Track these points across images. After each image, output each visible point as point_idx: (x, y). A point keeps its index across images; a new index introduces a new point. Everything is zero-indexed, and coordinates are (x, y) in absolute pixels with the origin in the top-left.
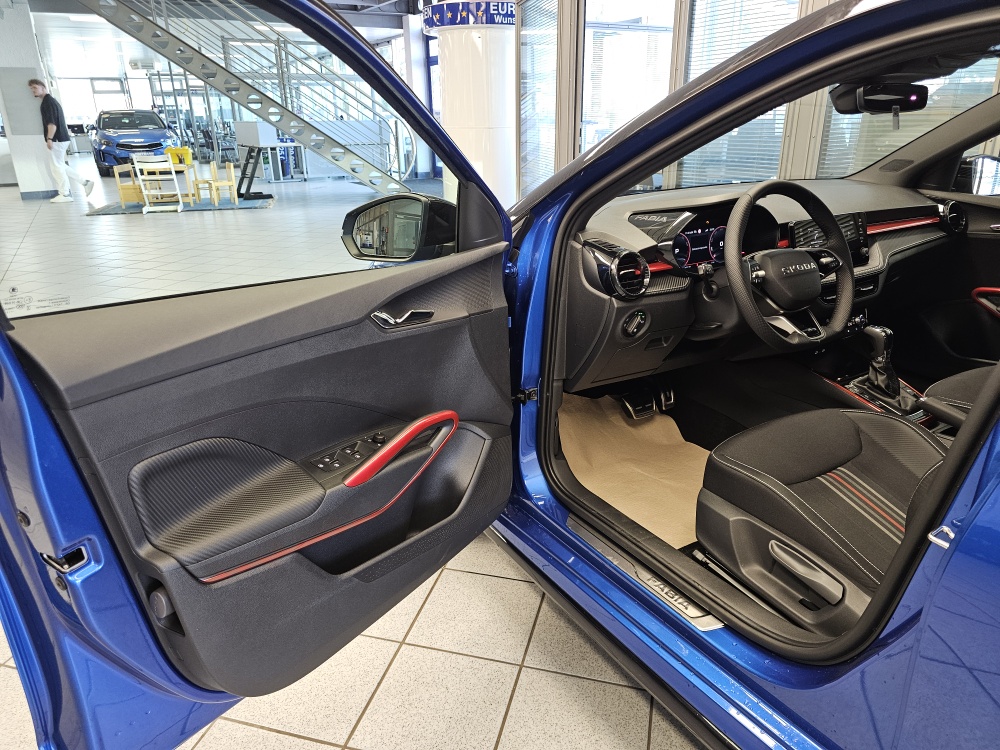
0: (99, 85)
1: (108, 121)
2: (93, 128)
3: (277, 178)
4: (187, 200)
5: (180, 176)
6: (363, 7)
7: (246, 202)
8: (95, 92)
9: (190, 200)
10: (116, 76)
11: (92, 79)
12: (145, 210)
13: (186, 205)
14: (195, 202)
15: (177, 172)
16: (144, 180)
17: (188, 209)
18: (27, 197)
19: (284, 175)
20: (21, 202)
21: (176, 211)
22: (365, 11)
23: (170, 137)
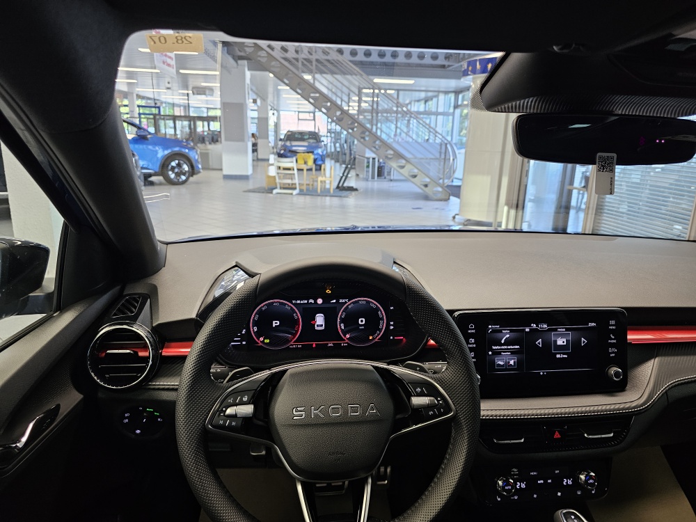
1: (291, 136)
3: (373, 178)
4: (302, 188)
5: (301, 172)
6: (449, 66)
7: (341, 192)
8: (298, 119)
9: (304, 188)
11: (299, 112)
12: (275, 191)
13: (301, 190)
14: (307, 190)
15: (298, 170)
17: (302, 193)
19: (378, 176)
21: (292, 194)
22: (450, 68)
23: (321, 147)
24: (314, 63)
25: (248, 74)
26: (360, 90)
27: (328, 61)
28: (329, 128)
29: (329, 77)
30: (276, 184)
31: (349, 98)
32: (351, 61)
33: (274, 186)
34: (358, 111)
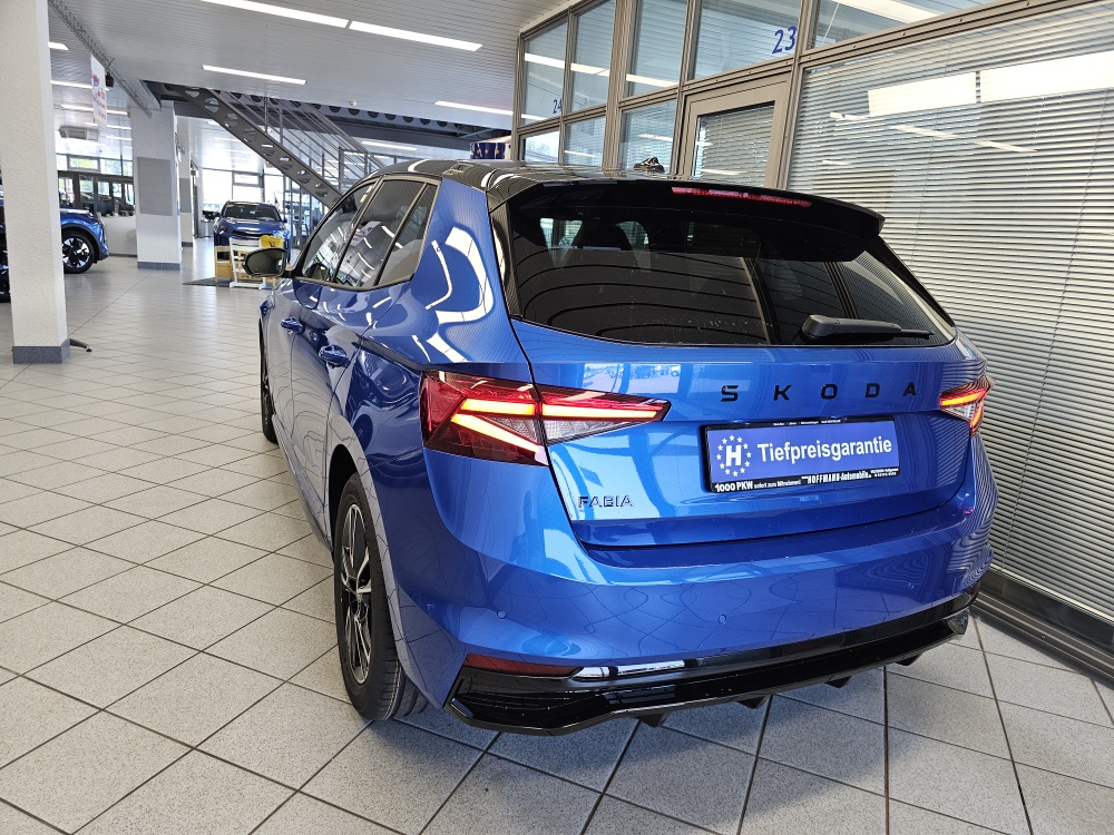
0: (238, 178)
1: (233, 209)
2: (218, 215)
8: (234, 183)
10: (256, 171)
11: (234, 172)
12: (231, 285)
16: (236, 260)
18: (144, 266)
20: (136, 270)
23: (283, 229)
24: (281, 116)
25: (175, 118)
26: (341, 150)
27: (298, 114)
28: (288, 199)
29: (298, 133)
30: (232, 274)
31: (323, 160)
32: (329, 117)
33: (228, 279)
34: (339, 178)
